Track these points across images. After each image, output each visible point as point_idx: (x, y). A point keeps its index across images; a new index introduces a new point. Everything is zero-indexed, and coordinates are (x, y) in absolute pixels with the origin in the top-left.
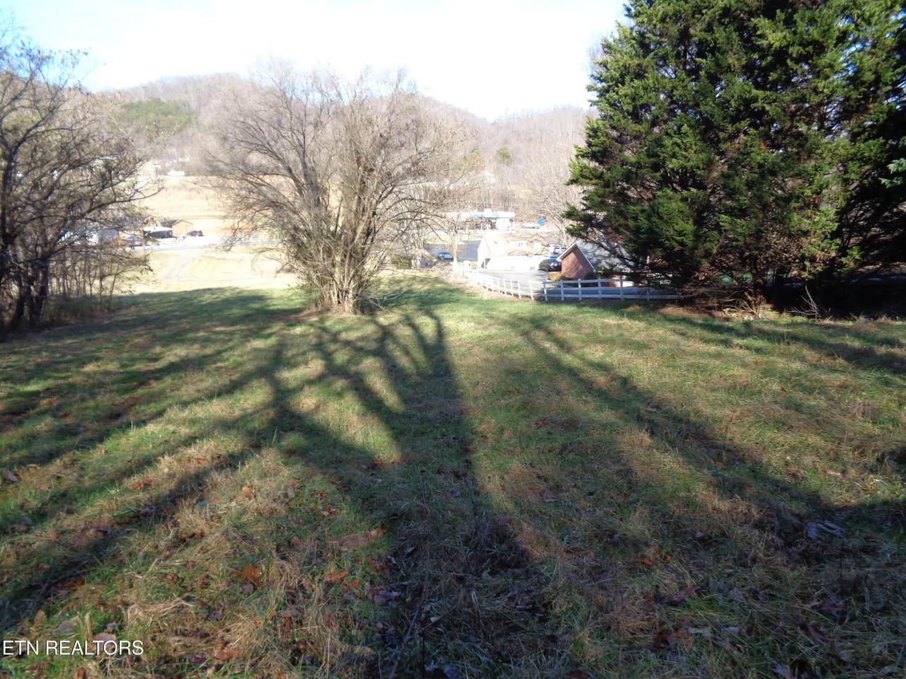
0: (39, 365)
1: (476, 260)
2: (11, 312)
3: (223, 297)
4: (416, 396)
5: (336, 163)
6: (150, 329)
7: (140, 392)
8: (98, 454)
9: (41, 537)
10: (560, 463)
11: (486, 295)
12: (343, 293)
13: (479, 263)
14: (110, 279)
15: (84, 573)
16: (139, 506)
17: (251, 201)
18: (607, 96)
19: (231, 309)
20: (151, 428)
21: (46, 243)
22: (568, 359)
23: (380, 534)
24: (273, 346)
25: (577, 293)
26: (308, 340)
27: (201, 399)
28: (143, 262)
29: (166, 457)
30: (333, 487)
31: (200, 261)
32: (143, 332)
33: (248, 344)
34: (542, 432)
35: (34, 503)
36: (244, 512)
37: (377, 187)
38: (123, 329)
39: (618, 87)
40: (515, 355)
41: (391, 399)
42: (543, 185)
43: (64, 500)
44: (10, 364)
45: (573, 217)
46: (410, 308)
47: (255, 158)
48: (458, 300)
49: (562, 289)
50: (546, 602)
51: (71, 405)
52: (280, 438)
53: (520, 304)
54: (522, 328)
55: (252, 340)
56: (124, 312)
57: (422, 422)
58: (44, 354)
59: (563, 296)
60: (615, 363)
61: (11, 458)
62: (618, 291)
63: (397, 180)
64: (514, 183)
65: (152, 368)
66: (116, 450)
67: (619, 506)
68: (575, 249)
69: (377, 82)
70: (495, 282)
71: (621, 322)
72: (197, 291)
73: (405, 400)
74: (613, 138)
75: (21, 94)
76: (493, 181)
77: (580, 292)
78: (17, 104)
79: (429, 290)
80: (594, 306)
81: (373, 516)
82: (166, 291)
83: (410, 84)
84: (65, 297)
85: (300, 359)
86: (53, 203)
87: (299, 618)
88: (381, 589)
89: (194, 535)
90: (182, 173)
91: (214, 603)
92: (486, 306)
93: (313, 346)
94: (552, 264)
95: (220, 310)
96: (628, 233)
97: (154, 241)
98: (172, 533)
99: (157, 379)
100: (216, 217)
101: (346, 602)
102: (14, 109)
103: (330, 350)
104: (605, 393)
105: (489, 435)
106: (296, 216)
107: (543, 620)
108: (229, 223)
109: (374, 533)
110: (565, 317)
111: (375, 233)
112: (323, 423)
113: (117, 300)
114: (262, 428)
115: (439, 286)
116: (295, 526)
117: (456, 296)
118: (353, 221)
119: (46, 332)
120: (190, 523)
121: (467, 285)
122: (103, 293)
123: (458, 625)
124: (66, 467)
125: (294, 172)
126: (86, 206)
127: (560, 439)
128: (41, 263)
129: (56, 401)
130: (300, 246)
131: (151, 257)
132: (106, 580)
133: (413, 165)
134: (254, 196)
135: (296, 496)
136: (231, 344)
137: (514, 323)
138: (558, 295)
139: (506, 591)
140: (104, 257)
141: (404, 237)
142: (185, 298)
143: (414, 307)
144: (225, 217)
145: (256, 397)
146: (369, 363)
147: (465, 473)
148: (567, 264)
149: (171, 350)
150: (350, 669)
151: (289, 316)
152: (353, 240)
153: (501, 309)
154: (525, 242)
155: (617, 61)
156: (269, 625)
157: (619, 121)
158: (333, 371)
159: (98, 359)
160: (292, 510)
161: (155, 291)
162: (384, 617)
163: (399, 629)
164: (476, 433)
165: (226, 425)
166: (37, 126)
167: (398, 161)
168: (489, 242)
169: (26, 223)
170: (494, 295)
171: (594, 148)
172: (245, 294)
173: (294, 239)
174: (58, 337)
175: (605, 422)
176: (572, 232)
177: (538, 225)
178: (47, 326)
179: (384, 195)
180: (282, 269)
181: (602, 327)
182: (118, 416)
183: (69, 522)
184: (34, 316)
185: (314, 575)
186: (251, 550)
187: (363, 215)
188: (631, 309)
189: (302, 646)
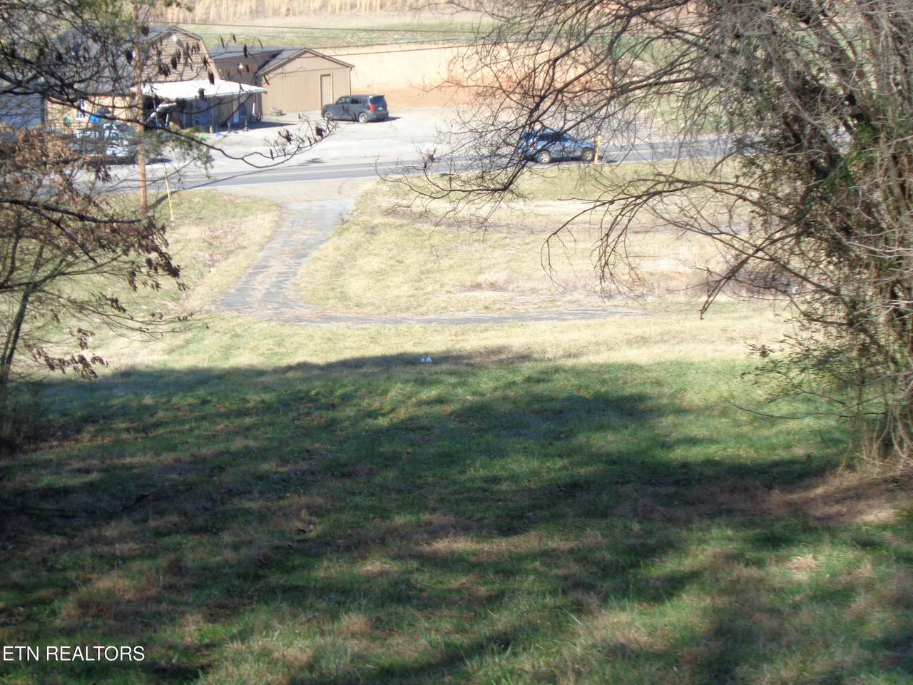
3: (465, 396)
6: (159, 534)
19: (502, 454)
24: (693, 638)
26: (848, 616)
28: (141, 233)
31: (372, 231)
32: (129, 547)
33: (580, 626)
38: (48, 528)
56: (51, 451)
93: (873, 646)
95: (448, 459)
97: (191, 143)
106: (803, 33)
108: (512, 64)
113: (26, 398)
131: (170, 211)
136: (502, 620)
149: (243, 636)
151: (760, 495)
161: (184, 361)
172: (561, 386)
180: (732, 274)
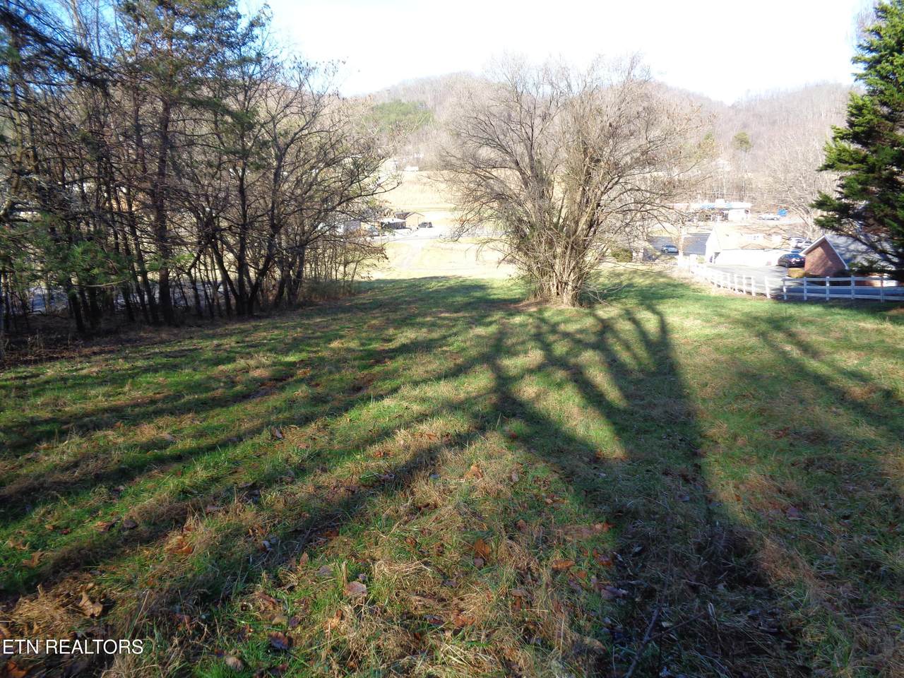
0: (295, 339)
1: (704, 254)
2: (274, 292)
3: (448, 285)
4: (639, 393)
5: (563, 154)
6: (384, 312)
7: (377, 369)
8: (344, 421)
9: (303, 489)
10: (806, 478)
11: (714, 292)
12: (562, 284)
13: (707, 257)
14: (352, 265)
15: (338, 525)
16: (380, 472)
17: (479, 194)
18: (878, 67)
19: (455, 297)
20: (387, 402)
21: (304, 233)
22: (813, 365)
23: (605, 529)
24: (494, 334)
25: (824, 292)
26: (527, 330)
27: (430, 380)
28: (380, 250)
29: (402, 430)
30: (556, 477)
31: (429, 250)
32: (378, 315)
33: (471, 331)
34: (783, 442)
35: (296, 459)
36: (473, 489)
37: (603, 178)
38: (362, 311)
39: (893, 56)
40: (750, 358)
41: (613, 394)
42: (787, 171)
43: (320, 460)
44: (273, 337)
45: (825, 207)
46: (631, 303)
47: (486, 153)
48: (682, 296)
49: (805, 287)
50: (795, 628)
51: (320, 376)
52: (503, 422)
53: (753, 302)
54: (757, 328)
55: (474, 326)
56: (362, 296)
57: (646, 420)
58: (299, 330)
59: (806, 295)
60: (874, 373)
61: (278, 418)
62: (877, 291)
63: (623, 171)
64: (753, 171)
65: (387, 348)
66: (358, 419)
67: (883, 536)
68: (823, 244)
69: (609, 71)
70: (725, 278)
71: (881, 327)
72: (425, 278)
73: (627, 396)
74: (883, 116)
75: (291, 103)
76: (728, 169)
77: (828, 292)
78: (288, 112)
79: (651, 284)
80: (845, 307)
81: (597, 510)
82: (398, 278)
83: (643, 70)
84: (316, 280)
85: (519, 348)
86: (311, 197)
87: (529, 600)
88: (608, 584)
89: (428, 505)
90: (417, 168)
91: (448, 571)
92: (716, 303)
93: (532, 336)
94: (794, 260)
95: (444, 297)
96: (896, 225)
97: (391, 232)
98: (410, 501)
99: (391, 358)
100: (445, 209)
101: (573, 592)
102: (286, 116)
103: (548, 341)
104: (861, 405)
105: (719, 441)
106: (520, 208)
107: (790, 648)
108: (458, 215)
109: (598, 526)
110: (810, 318)
111: (598, 225)
112: (544, 412)
113: (357, 285)
114: (485, 411)
115: (661, 280)
116: (521, 509)
117: (680, 291)
118: (576, 212)
119: (300, 310)
120: (425, 493)
121: (693, 280)
122: (346, 278)
123: (694, 636)
124: (319, 430)
125: (521, 165)
126: (337, 200)
127: (806, 453)
128: (298, 249)
129: (309, 372)
130: (523, 238)
131: (387, 246)
132: (355, 534)
133: (642, 155)
134: (483, 189)
135: (520, 480)
136: (455, 330)
137: (749, 322)
138: (799, 294)
139: (746, 609)
140: (348, 245)
141: (627, 229)
142: (414, 285)
143: (635, 301)
144: (455, 209)
145: (479, 382)
146: (588, 356)
147: (694, 476)
148: (812, 260)
149: (402, 333)
150: (580, 659)
151: (509, 305)
152: (576, 231)
153: (733, 307)
154: (761, 235)
155: (894, 26)
156: (501, 601)
157: (892, 95)
158: (552, 362)
159: (341, 337)
160: (517, 493)
161: (389, 278)
162: (612, 613)
163: (628, 628)
164: (704, 437)
165: (454, 407)
166: (302, 129)
167: (626, 151)
168: (718, 235)
169: (290, 214)
170: (722, 292)
171: (856, 129)
172: (468, 283)
173: (517, 230)
174: (309, 317)
175: (861, 439)
176: (822, 224)
177: (778, 217)
178: (301, 305)
179: (609, 186)
180: (504, 260)
181: (855, 332)
182: (359, 389)
183: (324, 479)
184: (291, 296)
185: (541, 560)
186: (481, 527)
187: (587, 207)
188: (893, 312)
189: (531, 627)
